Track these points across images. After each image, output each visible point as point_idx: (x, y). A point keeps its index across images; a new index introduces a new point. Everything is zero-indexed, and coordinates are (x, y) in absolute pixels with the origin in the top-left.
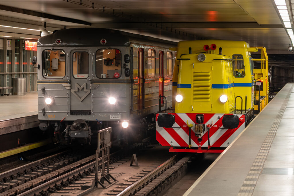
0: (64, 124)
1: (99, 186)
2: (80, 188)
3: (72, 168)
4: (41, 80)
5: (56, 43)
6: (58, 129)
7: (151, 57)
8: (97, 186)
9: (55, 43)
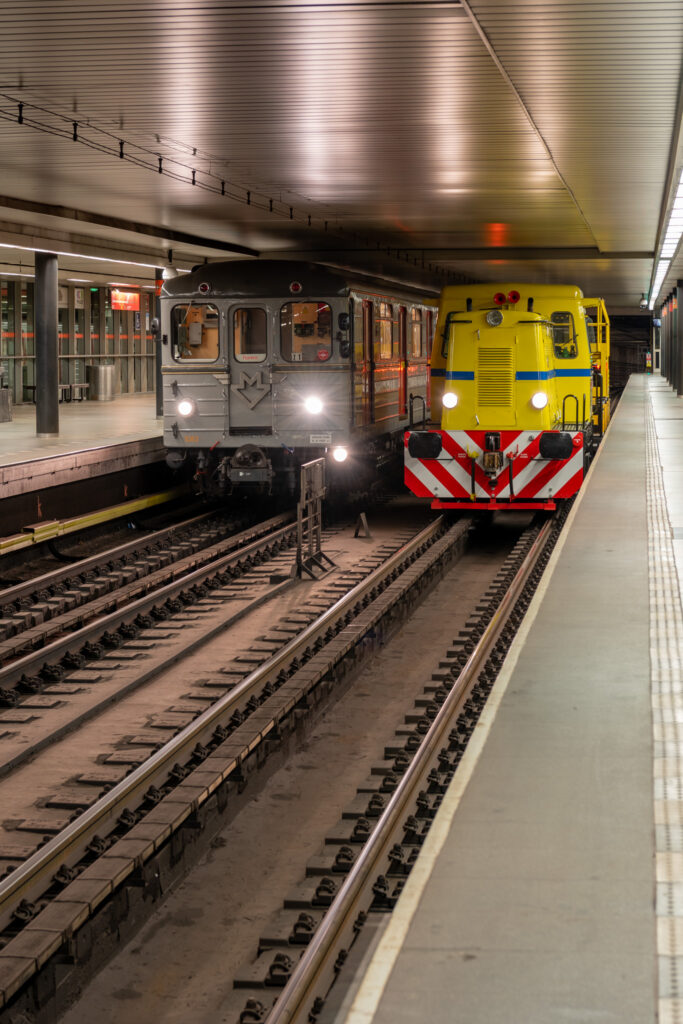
0: (216, 454)
1: (305, 575)
2: (268, 580)
3: (241, 541)
4: (169, 366)
5: (200, 291)
6: (204, 465)
7: (385, 318)
8: (300, 577)
9: (196, 290)
